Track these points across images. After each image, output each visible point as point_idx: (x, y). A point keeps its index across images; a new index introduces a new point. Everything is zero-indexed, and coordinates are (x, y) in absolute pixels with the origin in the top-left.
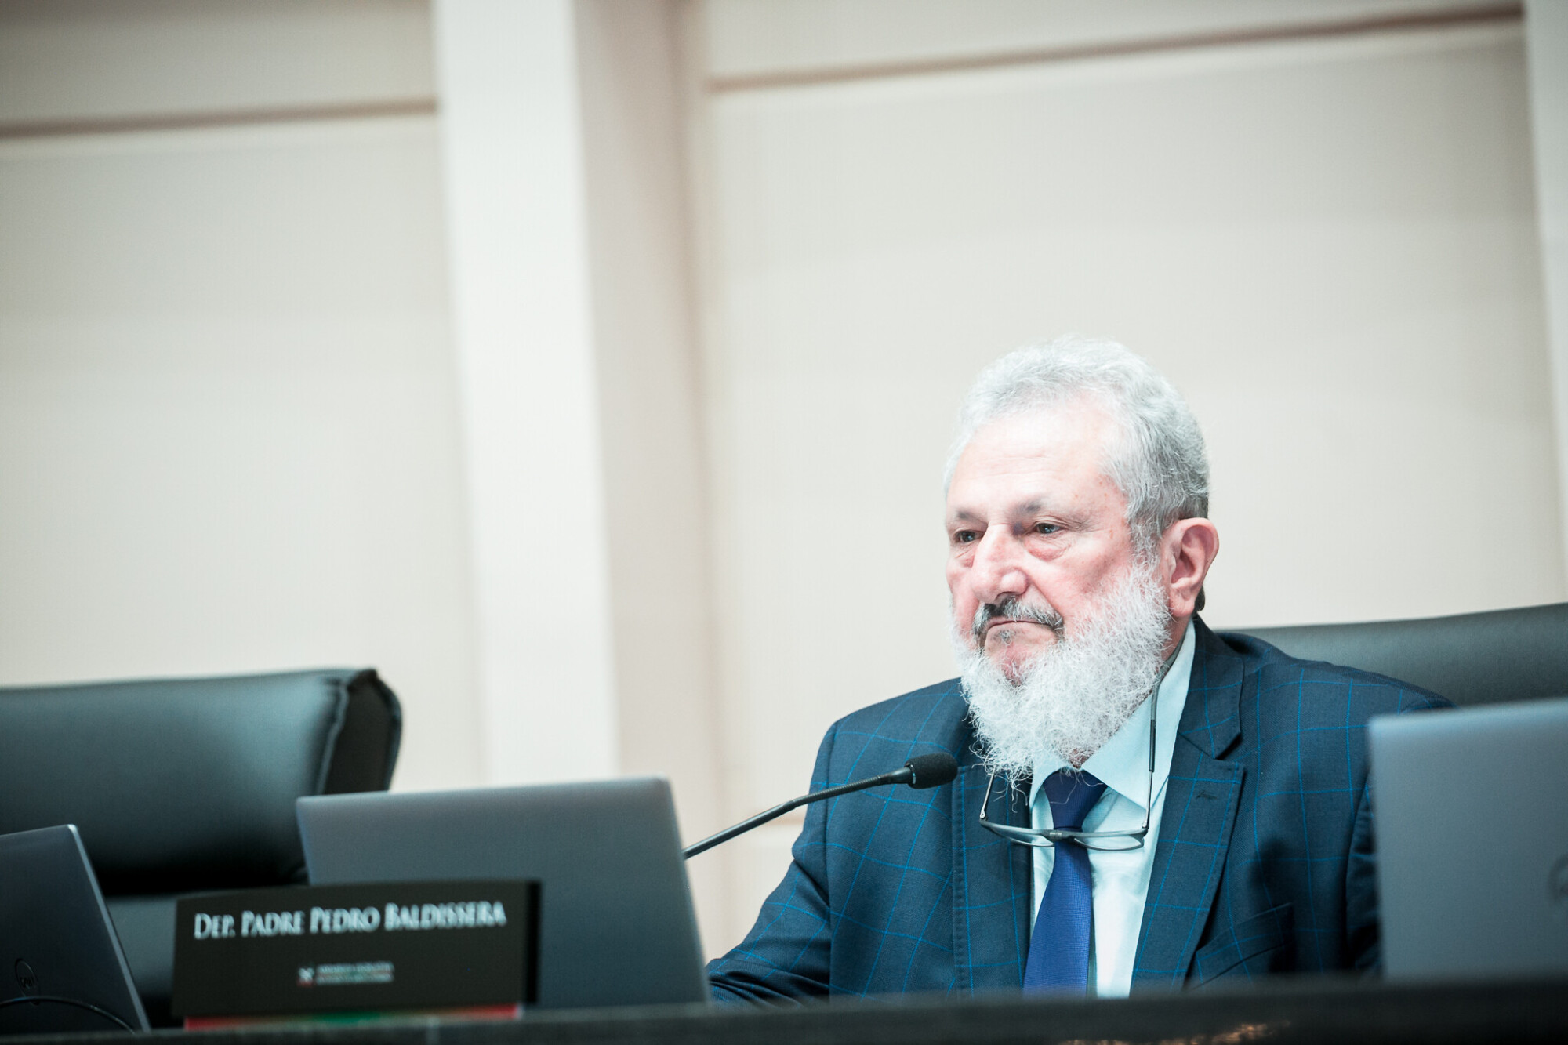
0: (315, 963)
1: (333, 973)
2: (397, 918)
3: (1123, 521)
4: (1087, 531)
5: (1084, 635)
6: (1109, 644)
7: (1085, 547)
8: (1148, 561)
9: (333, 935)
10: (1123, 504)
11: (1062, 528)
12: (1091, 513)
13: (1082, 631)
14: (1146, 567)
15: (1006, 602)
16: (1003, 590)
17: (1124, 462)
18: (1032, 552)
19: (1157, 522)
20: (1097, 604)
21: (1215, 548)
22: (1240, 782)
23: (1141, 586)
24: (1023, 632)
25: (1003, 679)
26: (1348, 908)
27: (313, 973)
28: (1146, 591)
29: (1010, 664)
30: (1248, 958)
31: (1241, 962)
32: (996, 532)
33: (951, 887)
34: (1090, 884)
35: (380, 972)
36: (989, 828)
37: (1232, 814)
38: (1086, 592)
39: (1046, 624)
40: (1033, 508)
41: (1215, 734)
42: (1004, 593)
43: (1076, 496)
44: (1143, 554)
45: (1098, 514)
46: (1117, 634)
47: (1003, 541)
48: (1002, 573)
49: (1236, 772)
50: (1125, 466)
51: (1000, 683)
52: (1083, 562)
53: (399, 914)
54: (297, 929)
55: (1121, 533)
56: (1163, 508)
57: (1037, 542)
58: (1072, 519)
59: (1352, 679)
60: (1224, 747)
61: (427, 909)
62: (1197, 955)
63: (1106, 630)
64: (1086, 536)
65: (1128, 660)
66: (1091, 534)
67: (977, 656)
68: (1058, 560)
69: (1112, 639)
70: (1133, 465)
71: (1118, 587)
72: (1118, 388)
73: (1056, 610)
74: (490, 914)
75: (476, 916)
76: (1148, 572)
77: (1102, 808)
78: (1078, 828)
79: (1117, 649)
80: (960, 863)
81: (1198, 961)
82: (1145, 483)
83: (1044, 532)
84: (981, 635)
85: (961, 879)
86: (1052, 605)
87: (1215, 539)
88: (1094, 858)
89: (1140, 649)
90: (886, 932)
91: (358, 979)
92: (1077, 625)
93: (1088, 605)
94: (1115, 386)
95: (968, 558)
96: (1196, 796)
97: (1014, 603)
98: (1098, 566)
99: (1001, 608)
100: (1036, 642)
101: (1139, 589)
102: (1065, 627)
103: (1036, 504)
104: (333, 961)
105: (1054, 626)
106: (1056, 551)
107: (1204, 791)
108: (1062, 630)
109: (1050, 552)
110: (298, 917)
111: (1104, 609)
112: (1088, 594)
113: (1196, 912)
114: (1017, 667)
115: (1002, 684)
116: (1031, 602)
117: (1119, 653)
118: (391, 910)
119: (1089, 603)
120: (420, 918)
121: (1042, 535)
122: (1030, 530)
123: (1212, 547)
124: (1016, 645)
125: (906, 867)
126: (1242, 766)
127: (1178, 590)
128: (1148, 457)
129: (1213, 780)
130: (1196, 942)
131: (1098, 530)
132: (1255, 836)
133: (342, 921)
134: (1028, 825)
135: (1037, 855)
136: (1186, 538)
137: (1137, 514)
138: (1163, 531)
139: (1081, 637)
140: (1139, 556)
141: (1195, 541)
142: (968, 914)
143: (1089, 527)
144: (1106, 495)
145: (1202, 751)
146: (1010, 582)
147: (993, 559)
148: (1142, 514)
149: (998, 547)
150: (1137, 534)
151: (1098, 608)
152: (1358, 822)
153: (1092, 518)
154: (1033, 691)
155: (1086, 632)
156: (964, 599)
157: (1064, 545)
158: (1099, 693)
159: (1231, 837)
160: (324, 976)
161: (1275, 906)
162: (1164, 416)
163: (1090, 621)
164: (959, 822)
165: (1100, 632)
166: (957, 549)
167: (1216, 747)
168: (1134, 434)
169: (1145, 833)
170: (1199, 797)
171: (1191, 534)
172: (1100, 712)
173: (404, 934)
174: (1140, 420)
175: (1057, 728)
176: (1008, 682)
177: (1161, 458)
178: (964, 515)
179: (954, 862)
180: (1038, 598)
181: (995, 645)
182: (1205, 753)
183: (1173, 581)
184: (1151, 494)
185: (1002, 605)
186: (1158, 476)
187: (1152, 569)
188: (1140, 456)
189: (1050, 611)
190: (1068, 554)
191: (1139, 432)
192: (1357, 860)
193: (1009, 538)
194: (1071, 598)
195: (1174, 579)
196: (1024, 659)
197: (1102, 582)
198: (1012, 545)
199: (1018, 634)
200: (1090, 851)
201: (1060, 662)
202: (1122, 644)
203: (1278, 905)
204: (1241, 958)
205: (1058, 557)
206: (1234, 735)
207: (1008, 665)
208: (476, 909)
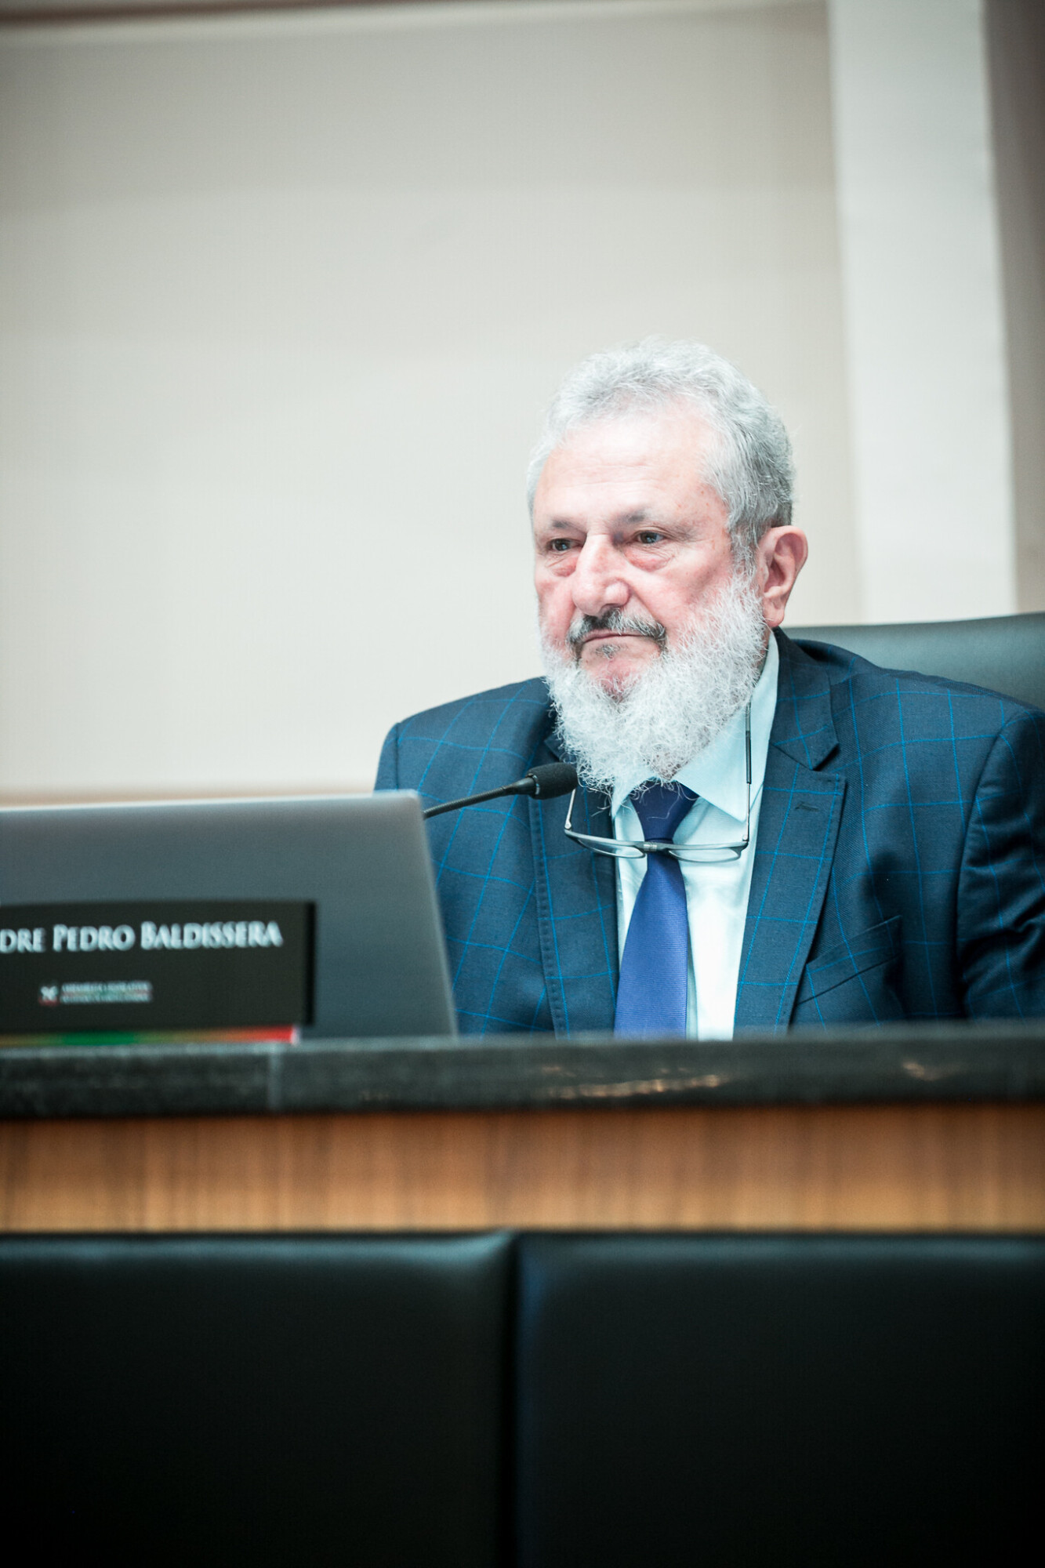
0: (60, 981)
1: (80, 992)
2: (152, 937)
3: (723, 531)
4: (689, 541)
5: (687, 646)
6: (713, 656)
7: (689, 558)
8: (747, 571)
9: (80, 954)
10: (723, 513)
11: (665, 538)
12: (694, 523)
13: (685, 643)
14: (745, 579)
15: (608, 614)
16: (606, 602)
17: (724, 471)
18: (633, 563)
19: (754, 531)
20: (701, 616)
21: (804, 556)
22: (841, 794)
23: (741, 597)
24: (627, 647)
25: (603, 695)
26: (960, 921)
27: (56, 993)
28: (745, 602)
29: (611, 678)
30: (863, 971)
31: (856, 975)
32: (596, 542)
33: (535, 898)
34: (682, 896)
35: (139, 992)
36: (575, 839)
37: (835, 826)
38: (689, 603)
39: (648, 636)
40: (636, 518)
41: (811, 744)
42: (607, 605)
43: (680, 506)
44: (742, 565)
45: (700, 524)
46: (720, 647)
47: (604, 551)
48: (606, 584)
49: (837, 784)
50: (725, 474)
51: (599, 698)
52: (687, 574)
53: (157, 932)
54: (37, 946)
55: (722, 543)
56: (759, 516)
57: (640, 553)
58: (675, 529)
59: (948, 690)
60: (821, 759)
61: (189, 929)
62: (807, 967)
63: (709, 642)
64: (689, 547)
65: (730, 673)
66: (693, 544)
67: (574, 666)
68: (662, 571)
69: (715, 651)
70: (732, 474)
71: (720, 598)
72: (713, 393)
73: (658, 621)
74: (265, 935)
75: (247, 934)
76: (747, 582)
77: (692, 819)
78: (668, 839)
79: (720, 661)
80: (542, 873)
81: (809, 975)
82: (744, 491)
83: (645, 541)
84: (577, 646)
85: (543, 890)
86: (654, 616)
87: (805, 548)
88: (686, 870)
89: (741, 661)
90: (467, 943)
91: (109, 998)
92: (681, 637)
93: (692, 616)
94: (710, 392)
95: (562, 567)
96: (794, 807)
97: (617, 615)
98: (701, 577)
99: (603, 620)
100: (638, 656)
101: (739, 600)
102: (667, 637)
103: (639, 514)
104: (81, 979)
105: (657, 636)
106: (660, 562)
107: (803, 803)
108: (664, 641)
109: (653, 563)
110: (38, 934)
111: (707, 622)
112: (691, 606)
113: (802, 925)
114: (619, 683)
115: (602, 699)
116: (632, 614)
117: (722, 666)
118: (147, 929)
119: (693, 614)
120: (182, 937)
121: (645, 545)
122: (630, 539)
123: (802, 555)
124: (619, 659)
125: (487, 877)
126: (844, 778)
127: (770, 600)
128: (746, 464)
129: (813, 792)
130: (805, 956)
131: (701, 540)
132: (867, 846)
133: (90, 939)
134: (611, 835)
135: (623, 867)
136: (778, 548)
137: (737, 523)
138: (759, 539)
139: (684, 648)
140: (738, 566)
141: (786, 550)
142: (553, 924)
143: (691, 537)
144: (707, 504)
145: (796, 761)
146: (614, 593)
147: (596, 570)
148: (741, 524)
149: (601, 558)
150: (737, 544)
151: (701, 619)
152: (970, 835)
153: (695, 528)
154: (638, 707)
155: (689, 644)
156: (556, 606)
157: (668, 555)
158: (701, 706)
159: (835, 849)
160: (70, 994)
161: (886, 919)
162: (758, 422)
163: (694, 633)
164: (538, 831)
165: (703, 644)
166: (549, 557)
167: (812, 758)
168: (731, 439)
169: (745, 846)
170: (797, 808)
171: (782, 542)
172: (700, 725)
173: (162, 953)
174: (735, 426)
175: (660, 742)
176: (610, 698)
177: (758, 465)
178: (559, 524)
179: (536, 872)
180: (640, 610)
181: (594, 659)
182: (801, 764)
183: (766, 590)
184: (750, 503)
185: (604, 617)
186: (755, 483)
187: (750, 579)
188: (738, 462)
189: (652, 623)
190: (672, 565)
191: (736, 438)
192: (970, 874)
193: (610, 548)
194: (675, 609)
195: (767, 588)
196: (627, 675)
197: (705, 593)
198: (613, 556)
199: (622, 649)
200: (681, 862)
201: (664, 675)
202: (725, 656)
203: (890, 918)
204: (857, 971)
205: (660, 567)
206: (832, 746)
207: (609, 680)
208: (247, 928)
